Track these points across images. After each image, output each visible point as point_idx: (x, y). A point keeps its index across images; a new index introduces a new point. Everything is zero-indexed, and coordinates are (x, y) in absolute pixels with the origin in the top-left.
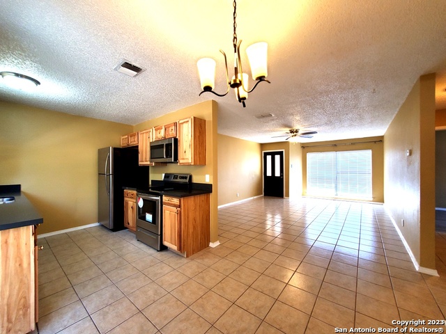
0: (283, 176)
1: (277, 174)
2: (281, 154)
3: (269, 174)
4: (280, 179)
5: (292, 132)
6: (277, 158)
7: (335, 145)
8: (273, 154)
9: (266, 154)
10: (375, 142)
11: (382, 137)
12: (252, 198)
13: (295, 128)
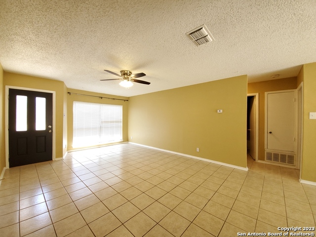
3: (21, 126)
6: (41, 103)
10: (124, 100)
11: (129, 98)
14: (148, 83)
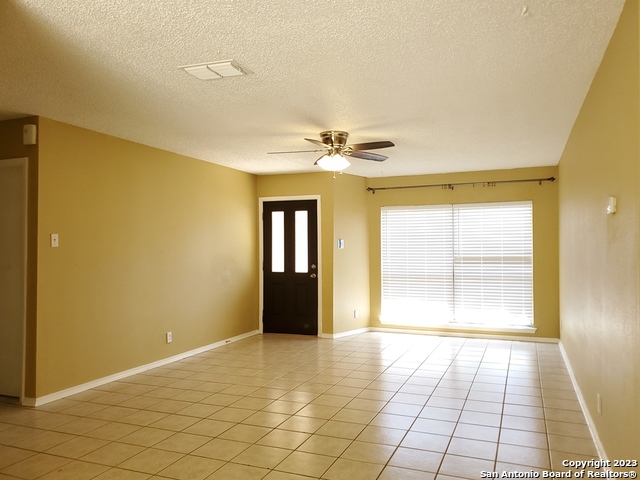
0: (315, 271)
1: (302, 266)
2: (310, 206)
3: (278, 266)
4: (309, 282)
5: (327, 139)
6: (301, 217)
7: (450, 186)
8: (290, 209)
9: (270, 208)
10: (540, 181)
11: (556, 168)
12: (222, 343)
13: (335, 128)
14: (388, 144)
